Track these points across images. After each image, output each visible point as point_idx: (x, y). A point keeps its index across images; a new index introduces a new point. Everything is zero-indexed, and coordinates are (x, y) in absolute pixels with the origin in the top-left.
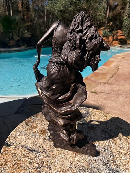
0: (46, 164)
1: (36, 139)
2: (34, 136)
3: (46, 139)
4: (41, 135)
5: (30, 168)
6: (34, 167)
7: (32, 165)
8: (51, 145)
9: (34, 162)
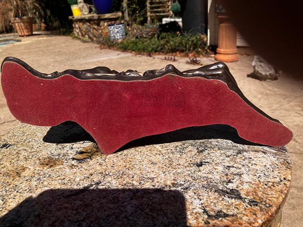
0: (137, 181)
1: (58, 178)
2: (45, 179)
3: (76, 164)
4: (58, 167)
5: (124, 204)
6: (129, 198)
7: (120, 199)
8: (98, 164)
9: (115, 195)
